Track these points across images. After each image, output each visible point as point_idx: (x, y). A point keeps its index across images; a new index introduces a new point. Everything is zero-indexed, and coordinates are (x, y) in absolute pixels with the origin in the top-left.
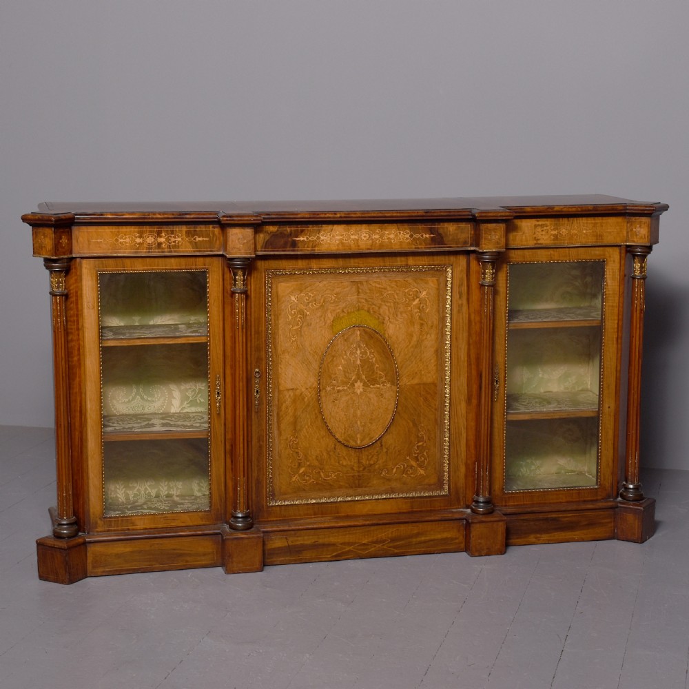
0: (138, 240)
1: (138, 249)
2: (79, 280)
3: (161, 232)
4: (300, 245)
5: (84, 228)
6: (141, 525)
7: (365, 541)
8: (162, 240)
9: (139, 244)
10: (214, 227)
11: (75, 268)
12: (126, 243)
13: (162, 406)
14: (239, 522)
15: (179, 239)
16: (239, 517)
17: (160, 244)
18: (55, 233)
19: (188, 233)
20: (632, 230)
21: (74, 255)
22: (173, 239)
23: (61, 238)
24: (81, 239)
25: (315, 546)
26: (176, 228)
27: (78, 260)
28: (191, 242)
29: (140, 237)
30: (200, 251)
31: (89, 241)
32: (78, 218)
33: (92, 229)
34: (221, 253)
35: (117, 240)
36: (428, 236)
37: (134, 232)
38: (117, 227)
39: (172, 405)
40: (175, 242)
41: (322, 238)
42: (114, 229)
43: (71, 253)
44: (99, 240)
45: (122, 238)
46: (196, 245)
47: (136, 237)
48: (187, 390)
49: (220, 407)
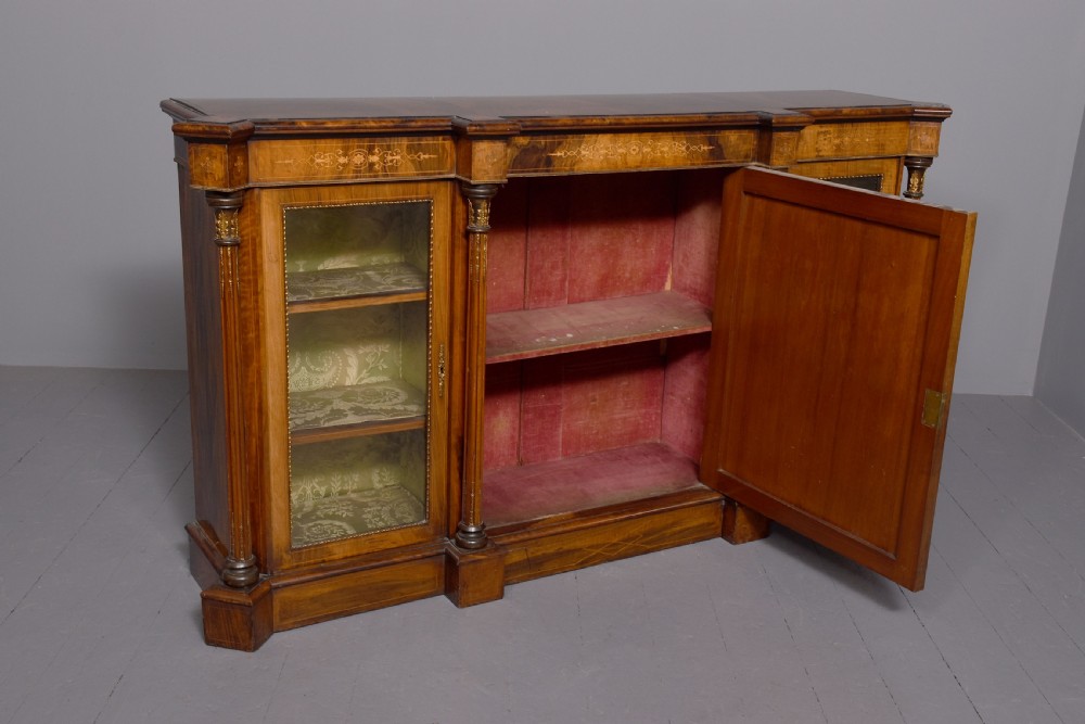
0: (342, 160)
1: (341, 172)
2: (257, 221)
3: (374, 147)
4: (556, 162)
5: (266, 144)
6: (339, 552)
7: (615, 541)
8: (375, 159)
9: (344, 165)
10: (444, 140)
11: (251, 203)
12: (326, 164)
13: (334, 379)
14: (472, 539)
15: (398, 157)
16: (472, 533)
17: (372, 165)
18: (229, 152)
19: (410, 149)
20: (915, 138)
21: (251, 185)
22: (389, 158)
23: (236, 160)
24: (261, 158)
25: (560, 554)
26: (394, 142)
27: (256, 191)
28: (413, 161)
29: (345, 155)
30: (425, 174)
31: (272, 162)
32: (259, 129)
33: (278, 145)
34: (453, 176)
35: (312, 161)
36: (706, 148)
37: (337, 148)
38: (313, 141)
39: (348, 376)
40: (392, 161)
41: (583, 152)
42: (308, 144)
43: (247, 181)
44: (286, 162)
45: (319, 157)
46: (419, 165)
47: (339, 156)
48: (366, 354)
49: (443, 386)
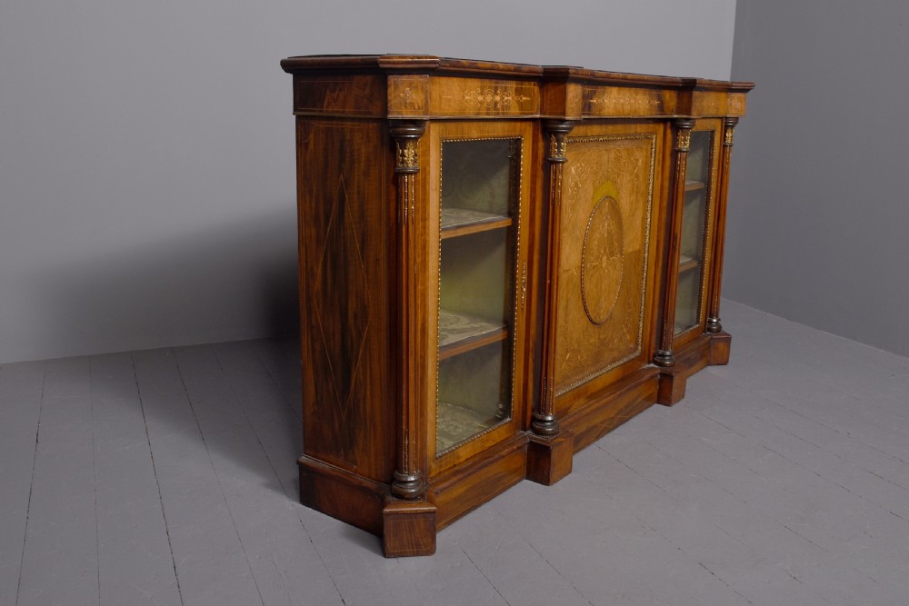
0: (480, 98)
1: (480, 109)
2: (426, 153)
3: (496, 89)
4: (593, 107)
7: (612, 415)
8: (498, 98)
9: (481, 102)
10: (534, 85)
12: (471, 101)
14: (548, 427)
15: (510, 98)
16: (549, 421)
17: (496, 103)
19: (519, 92)
20: (731, 104)
22: (506, 98)
26: (502, 84)
27: (428, 123)
28: (518, 102)
29: (482, 94)
30: (524, 114)
31: (440, 98)
33: (444, 81)
34: (538, 116)
35: (463, 97)
37: (477, 87)
38: (464, 80)
40: (507, 101)
41: (606, 101)
42: (461, 81)
44: (448, 97)
45: (467, 94)
46: (521, 105)
47: (479, 94)
